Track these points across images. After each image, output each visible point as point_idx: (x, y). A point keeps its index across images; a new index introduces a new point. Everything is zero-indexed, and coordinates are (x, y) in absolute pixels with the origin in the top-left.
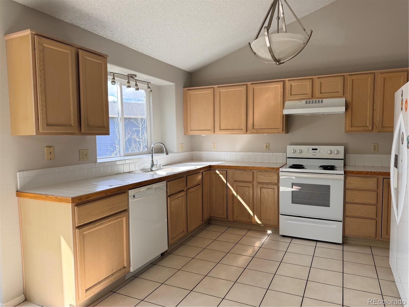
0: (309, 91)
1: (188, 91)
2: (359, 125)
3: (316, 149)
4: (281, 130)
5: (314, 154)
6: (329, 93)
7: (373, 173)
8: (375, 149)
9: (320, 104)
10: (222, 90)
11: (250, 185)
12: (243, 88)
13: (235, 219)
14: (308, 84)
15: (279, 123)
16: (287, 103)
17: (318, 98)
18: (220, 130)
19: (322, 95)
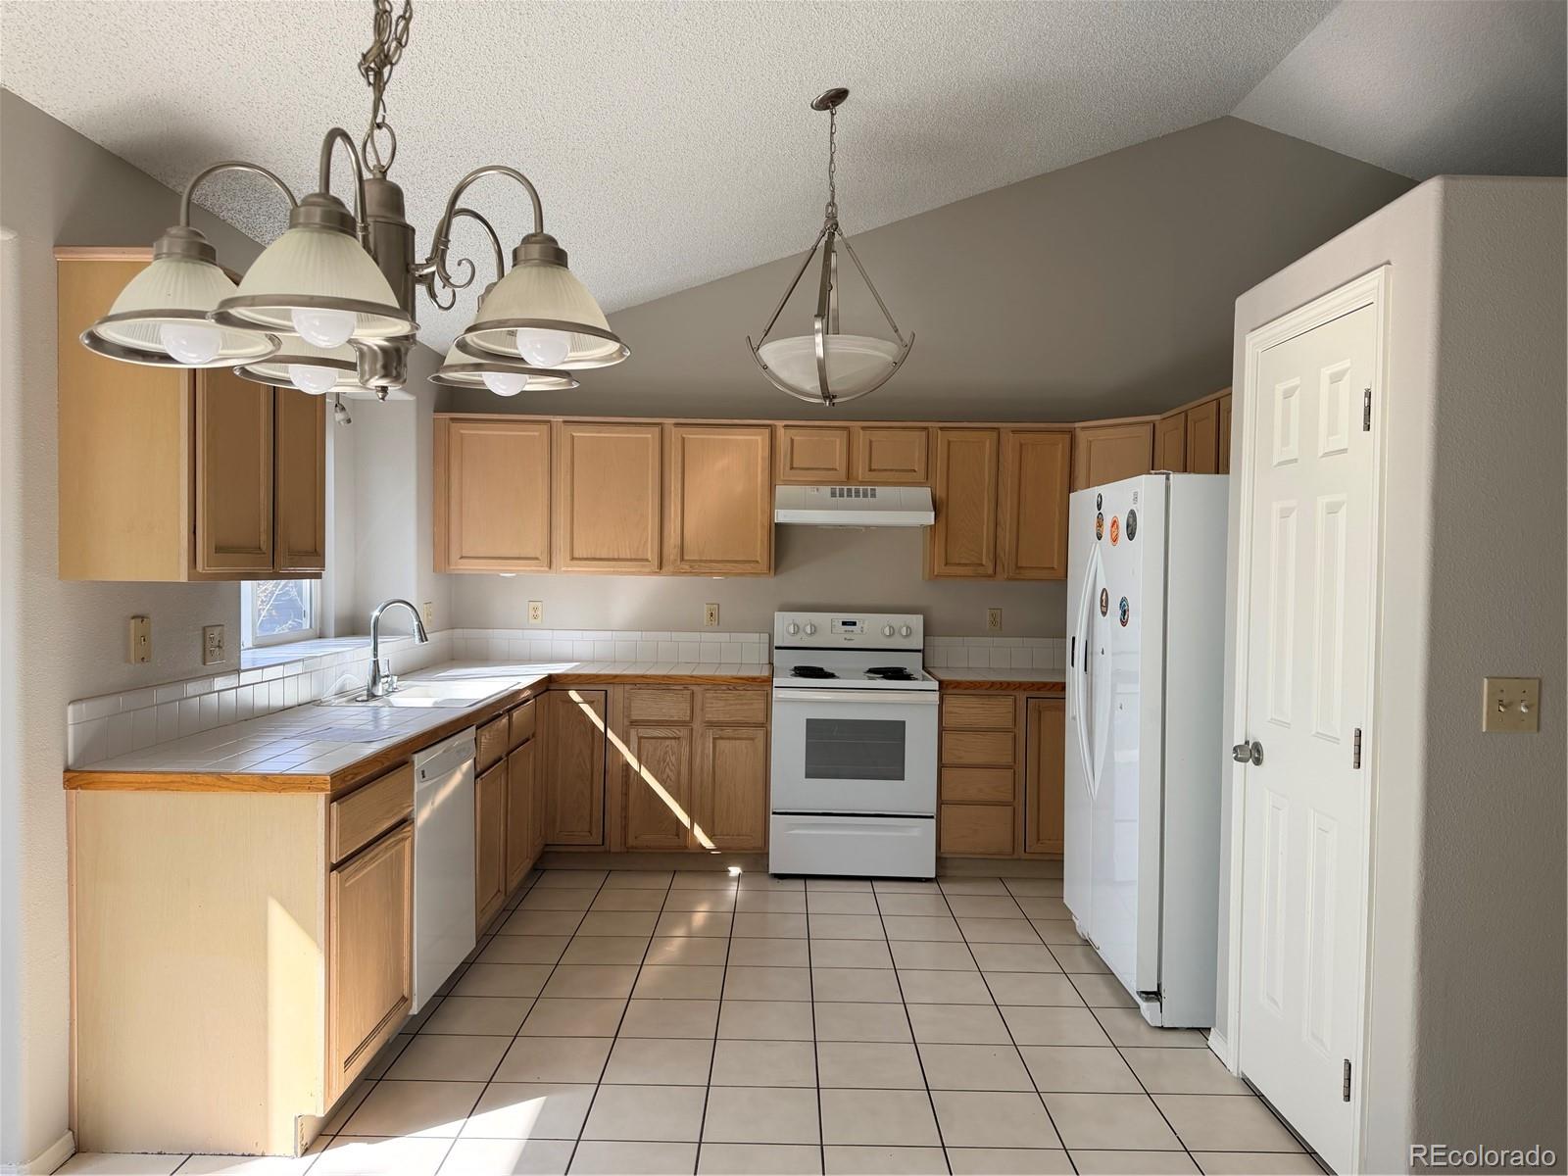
0: (839, 462)
1: (455, 426)
2: (963, 561)
3: (854, 624)
4: (763, 566)
5: (848, 636)
6: (891, 470)
7: (1005, 685)
8: (994, 623)
9: (870, 499)
10: (580, 434)
11: (683, 732)
12: (650, 436)
13: (631, 842)
14: (838, 441)
15: (759, 547)
16: (781, 490)
17: (862, 483)
18: (573, 559)
19: (873, 476)
